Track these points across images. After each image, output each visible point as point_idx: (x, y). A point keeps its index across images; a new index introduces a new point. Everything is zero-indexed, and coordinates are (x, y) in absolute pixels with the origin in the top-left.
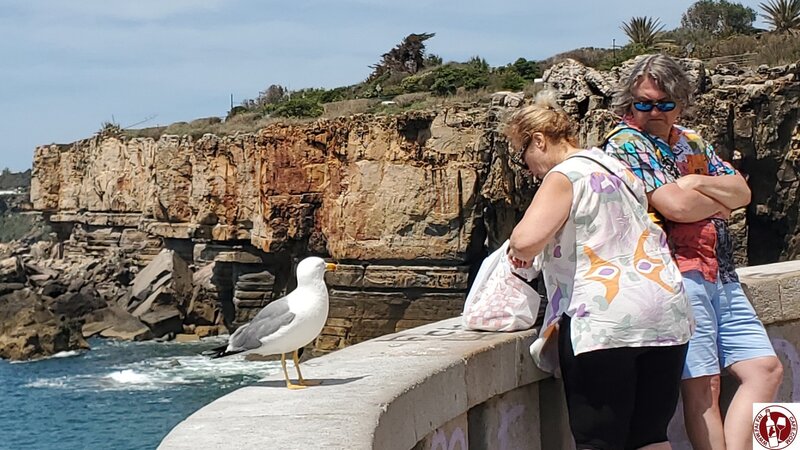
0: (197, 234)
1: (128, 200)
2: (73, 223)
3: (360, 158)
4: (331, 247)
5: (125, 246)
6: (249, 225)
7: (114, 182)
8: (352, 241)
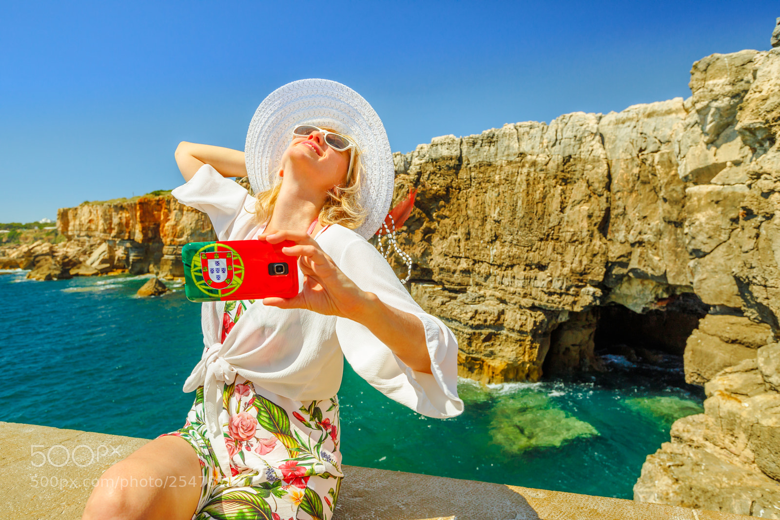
0: (115, 237)
1: (93, 227)
2: (73, 235)
3: (175, 209)
4: (164, 240)
5: (92, 243)
6: (134, 234)
7: (87, 221)
8: (172, 238)
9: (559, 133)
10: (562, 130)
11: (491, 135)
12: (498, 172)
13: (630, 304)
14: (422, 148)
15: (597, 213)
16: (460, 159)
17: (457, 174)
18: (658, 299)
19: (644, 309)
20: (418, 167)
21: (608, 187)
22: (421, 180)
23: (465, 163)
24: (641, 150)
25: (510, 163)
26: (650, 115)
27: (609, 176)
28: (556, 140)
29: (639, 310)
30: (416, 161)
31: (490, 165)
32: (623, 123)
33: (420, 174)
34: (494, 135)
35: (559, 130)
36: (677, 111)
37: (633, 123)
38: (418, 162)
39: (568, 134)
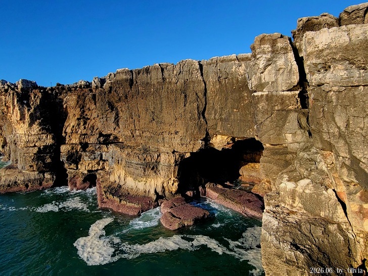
9: (181, 69)
10: (183, 68)
11: (147, 69)
12: (152, 87)
13: (216, 147)
14: (111, 75)
15: (201, 106)
16: (132, 80)
17: (131, 88)
18: (228, 144)
19: (223, 148)
20: (110, 84)
21: (205, 94)
22: (112, 92)
23: (135, 83)
24: (219, 78)
25: (158, 82)
26: (222, 61)
27: (206, 89)
28: (180, 72)
29: (220, 149)
30: (108, 81)
31: (148, 83)
32: (210, 65)
33: (111, 88)
34: (149, 69)
35: (181, 67)
36: (234, 60)
37: (215, 65)
38: (110, 82)
39: (185, 69)
